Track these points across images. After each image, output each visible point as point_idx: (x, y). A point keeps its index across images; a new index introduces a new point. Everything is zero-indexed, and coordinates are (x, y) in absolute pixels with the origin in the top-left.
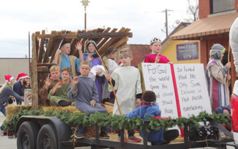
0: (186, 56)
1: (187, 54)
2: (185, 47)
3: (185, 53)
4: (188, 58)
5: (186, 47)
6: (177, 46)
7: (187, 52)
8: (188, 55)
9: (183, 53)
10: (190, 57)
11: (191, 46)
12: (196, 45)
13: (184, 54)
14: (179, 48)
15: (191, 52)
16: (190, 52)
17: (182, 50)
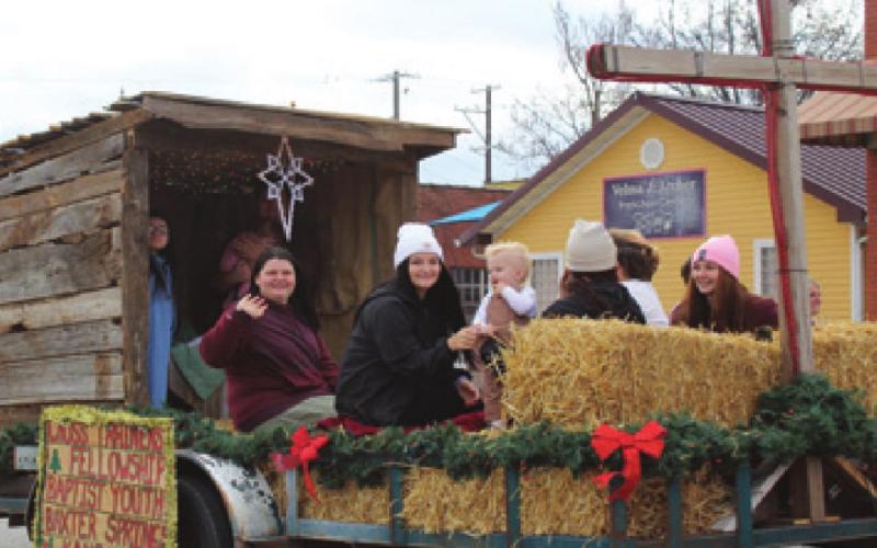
0: (648, 222)
1: (653, 214)
2: (646, 187)
3: (644, 210)
4: (657, 231)
5: (649, 191)
6: (608, 184)
7: (650, 210)
8: (658, 221)
9: (635, 210)
10: (667, 226)
11: (669, 184)
12: (693, 183)
13: (639, 216)
14: (617, 191)
15: (672, 209)
16: (665, 209)
17: (628, 199)
